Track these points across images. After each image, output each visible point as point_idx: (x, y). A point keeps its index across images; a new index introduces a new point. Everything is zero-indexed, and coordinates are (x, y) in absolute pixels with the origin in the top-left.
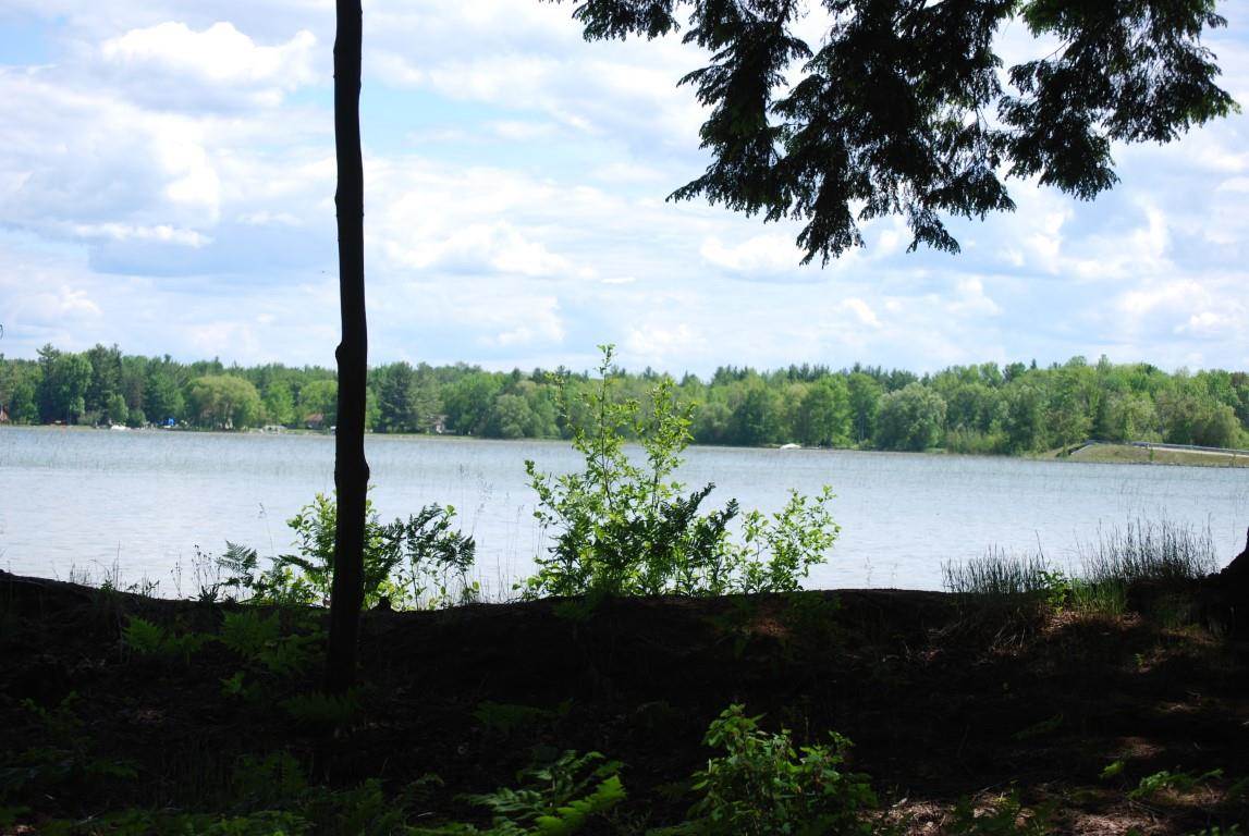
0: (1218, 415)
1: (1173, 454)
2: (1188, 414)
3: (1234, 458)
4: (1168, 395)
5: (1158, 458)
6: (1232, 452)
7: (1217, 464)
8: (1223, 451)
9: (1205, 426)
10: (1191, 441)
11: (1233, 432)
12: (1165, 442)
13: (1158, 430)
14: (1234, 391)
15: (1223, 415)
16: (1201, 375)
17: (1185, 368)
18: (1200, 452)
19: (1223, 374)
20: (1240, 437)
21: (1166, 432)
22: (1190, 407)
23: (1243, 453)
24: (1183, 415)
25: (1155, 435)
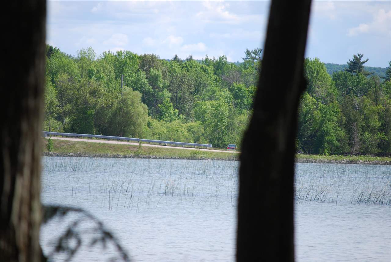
0: (124, 101)
1: (74, 144)
2: (91, 100)
3: (140, 147)
4: (71, 80)
5: (56, 148)
6: (138, 141)
7: (122, 154)
8: (128, 141)
9: (110, 113)
10: (95, 130)
11: (140, 120)
12: (65, 130)
13: (59, 118)
14: (143, 75)
15: (129, 103)
16: (107, 57)
17: (90, 49)
18: (102, 141)
19: (131, 57)
20: (149, 124)
21: (67, 120)
22: (93, 93)
23: (149, 142)
24: (86, 102)
25: (57, 124)
